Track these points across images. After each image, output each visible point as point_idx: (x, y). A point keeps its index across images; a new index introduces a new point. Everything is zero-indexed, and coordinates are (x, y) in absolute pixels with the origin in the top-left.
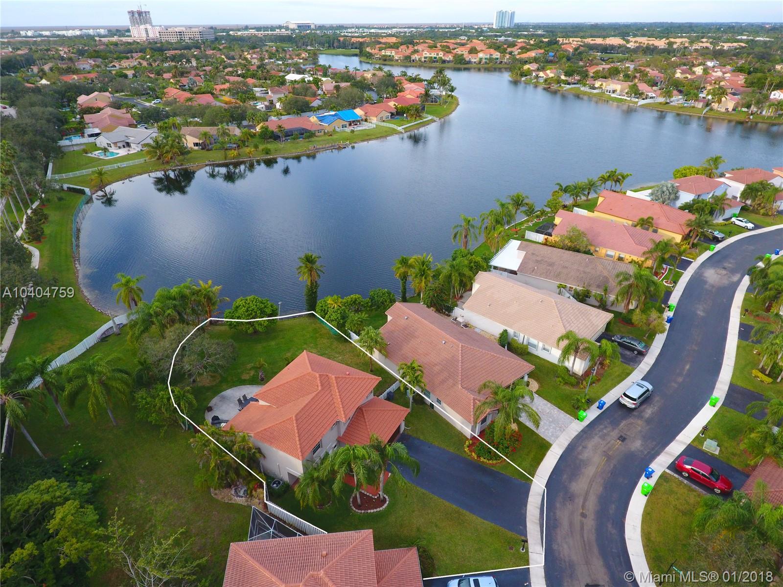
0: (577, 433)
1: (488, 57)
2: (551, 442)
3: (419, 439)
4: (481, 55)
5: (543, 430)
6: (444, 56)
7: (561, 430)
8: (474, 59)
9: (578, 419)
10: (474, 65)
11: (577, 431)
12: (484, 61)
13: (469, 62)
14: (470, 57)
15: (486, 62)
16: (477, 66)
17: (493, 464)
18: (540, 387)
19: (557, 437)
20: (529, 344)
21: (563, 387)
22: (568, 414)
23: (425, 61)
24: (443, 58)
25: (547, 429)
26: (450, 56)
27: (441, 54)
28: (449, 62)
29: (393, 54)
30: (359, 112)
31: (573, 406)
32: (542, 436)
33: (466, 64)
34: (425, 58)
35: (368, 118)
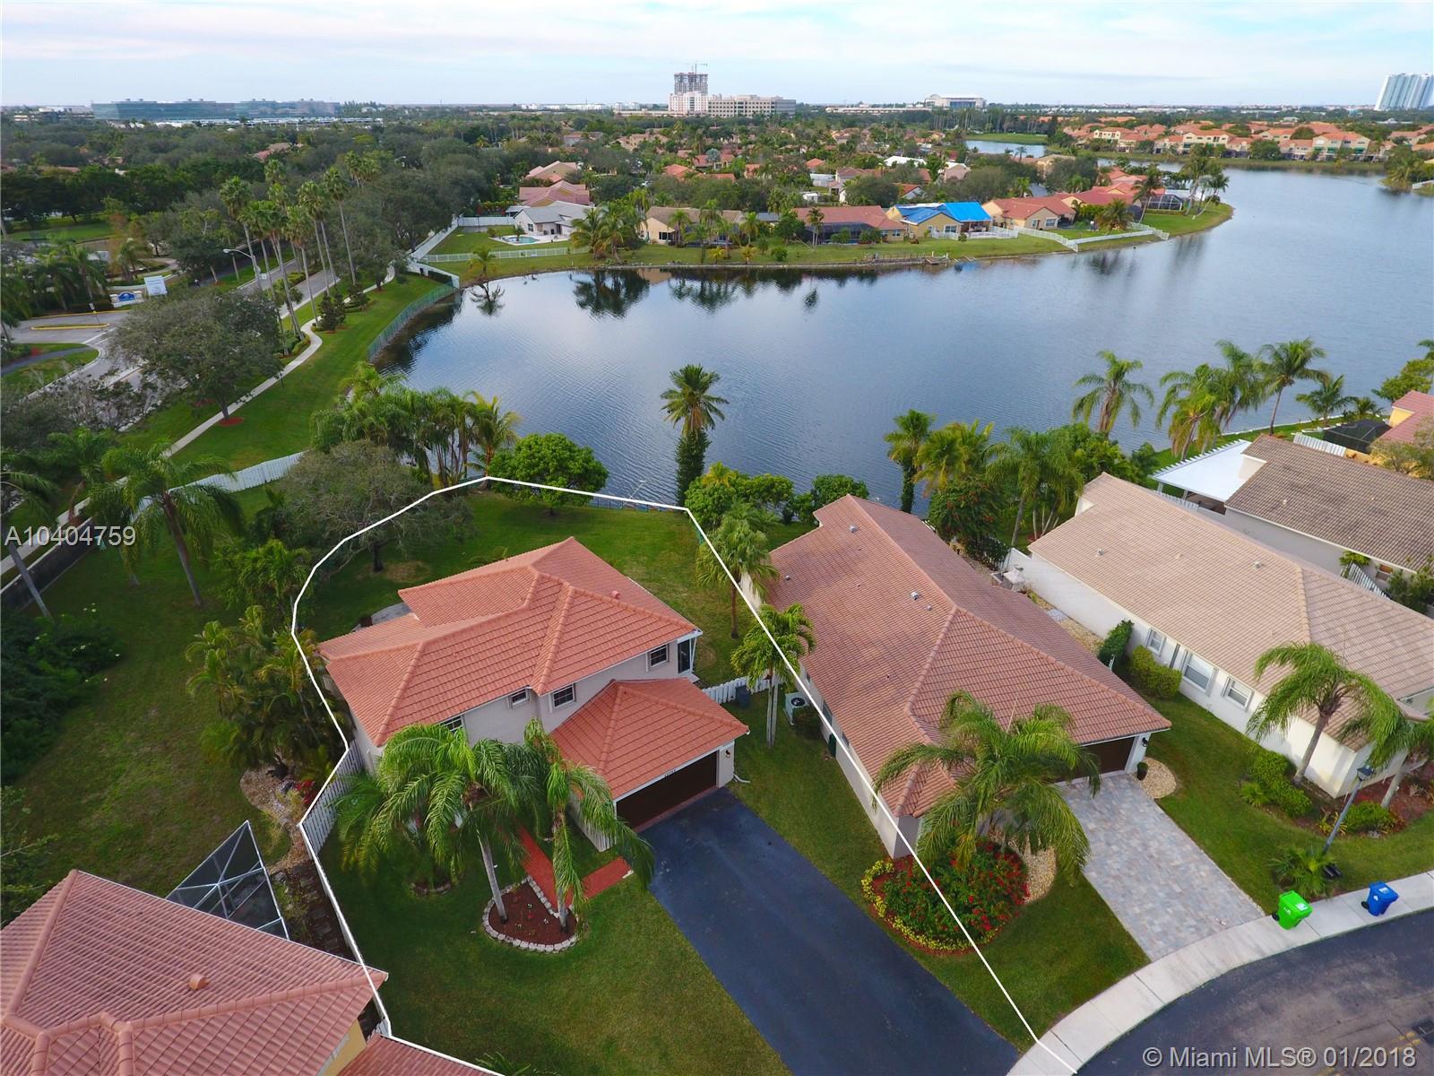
0: (1256, 957)
1: (1338, 145)
2: (1149, 953)
3: (755, 815)
4: (1320, 142)
5: (1137, 910)
6: (1229, 142)
7: (1198, 929)
8: (1301, 150)
9: (1276, 918)
10: (1299, 162)
11: (1262, 952)
12: (1325, 154)
13: (1289, 156)
14: (1292, 145)
15: (1329, 158)
16: (1305, 164)
17: (926, 948)
18: (1177, 792)
19: (1178, 946)
20: (1189, 671)
21: (1259, 813)
22: (1247, 891)
23: (1185, 153)
24: (1227, 147)
25: (1149, 912)
26: (1244, 144)
27: (1224, 140)
28: (1238, 154)
29: (1117, 137)
30: (992, 209)
31: (1274, 875)
32: (1126, 926)
33: (1280, 159)
34: (1186, 146)
35: (1008, 221)
